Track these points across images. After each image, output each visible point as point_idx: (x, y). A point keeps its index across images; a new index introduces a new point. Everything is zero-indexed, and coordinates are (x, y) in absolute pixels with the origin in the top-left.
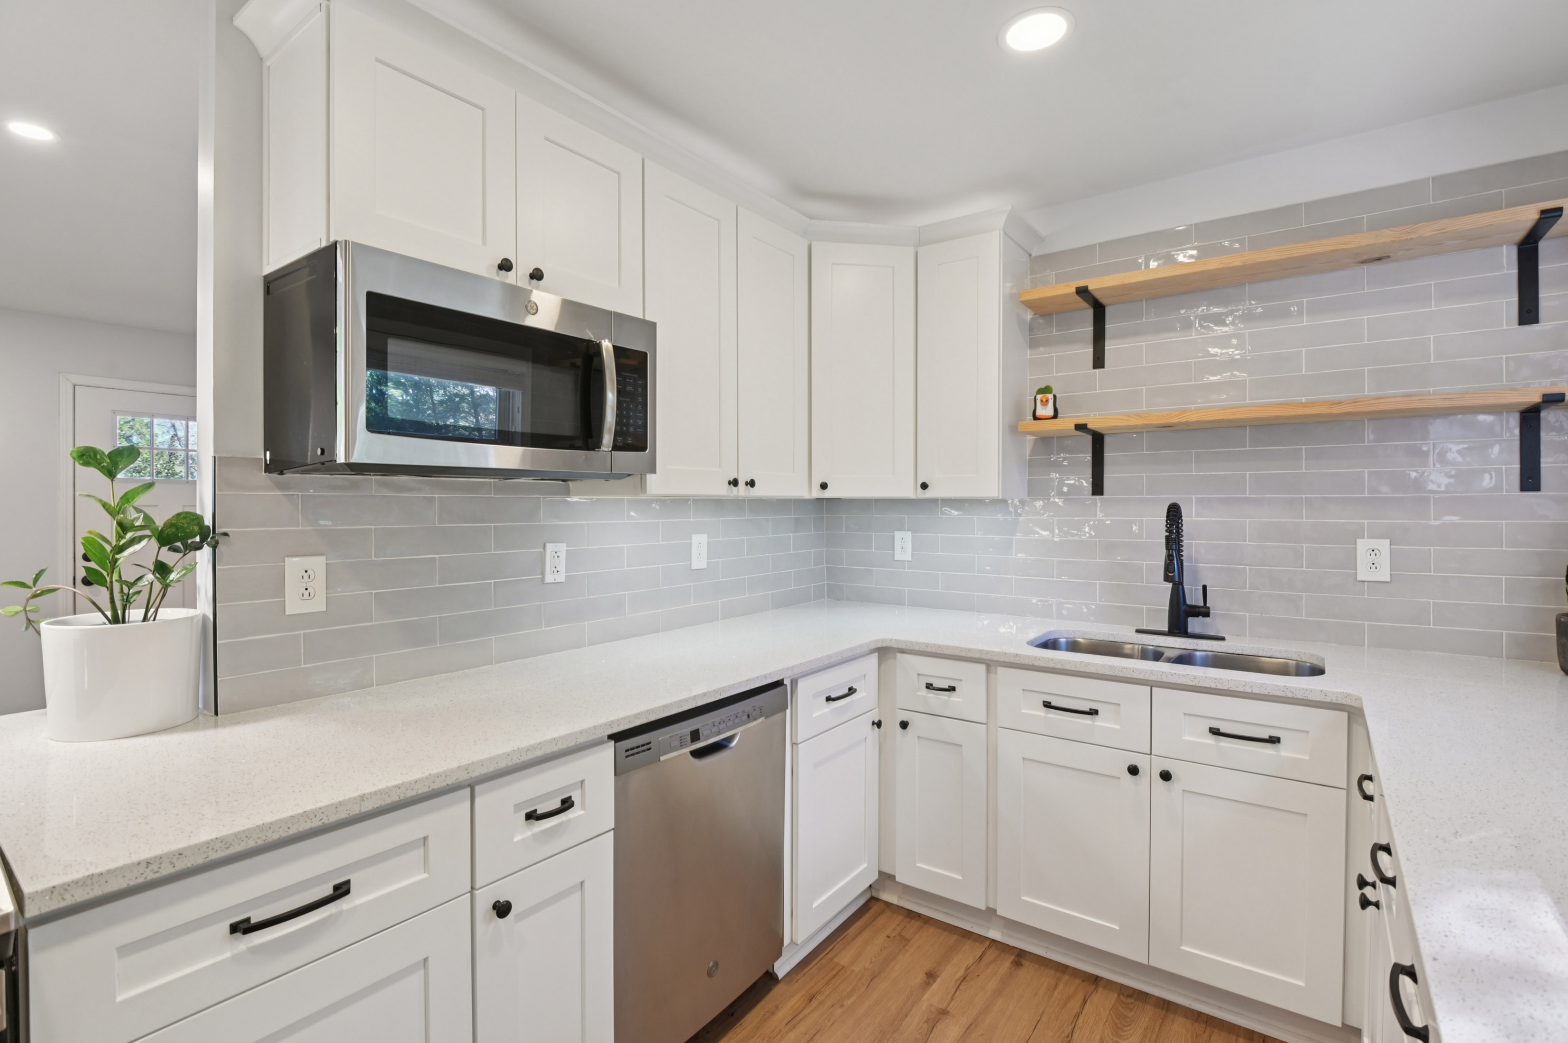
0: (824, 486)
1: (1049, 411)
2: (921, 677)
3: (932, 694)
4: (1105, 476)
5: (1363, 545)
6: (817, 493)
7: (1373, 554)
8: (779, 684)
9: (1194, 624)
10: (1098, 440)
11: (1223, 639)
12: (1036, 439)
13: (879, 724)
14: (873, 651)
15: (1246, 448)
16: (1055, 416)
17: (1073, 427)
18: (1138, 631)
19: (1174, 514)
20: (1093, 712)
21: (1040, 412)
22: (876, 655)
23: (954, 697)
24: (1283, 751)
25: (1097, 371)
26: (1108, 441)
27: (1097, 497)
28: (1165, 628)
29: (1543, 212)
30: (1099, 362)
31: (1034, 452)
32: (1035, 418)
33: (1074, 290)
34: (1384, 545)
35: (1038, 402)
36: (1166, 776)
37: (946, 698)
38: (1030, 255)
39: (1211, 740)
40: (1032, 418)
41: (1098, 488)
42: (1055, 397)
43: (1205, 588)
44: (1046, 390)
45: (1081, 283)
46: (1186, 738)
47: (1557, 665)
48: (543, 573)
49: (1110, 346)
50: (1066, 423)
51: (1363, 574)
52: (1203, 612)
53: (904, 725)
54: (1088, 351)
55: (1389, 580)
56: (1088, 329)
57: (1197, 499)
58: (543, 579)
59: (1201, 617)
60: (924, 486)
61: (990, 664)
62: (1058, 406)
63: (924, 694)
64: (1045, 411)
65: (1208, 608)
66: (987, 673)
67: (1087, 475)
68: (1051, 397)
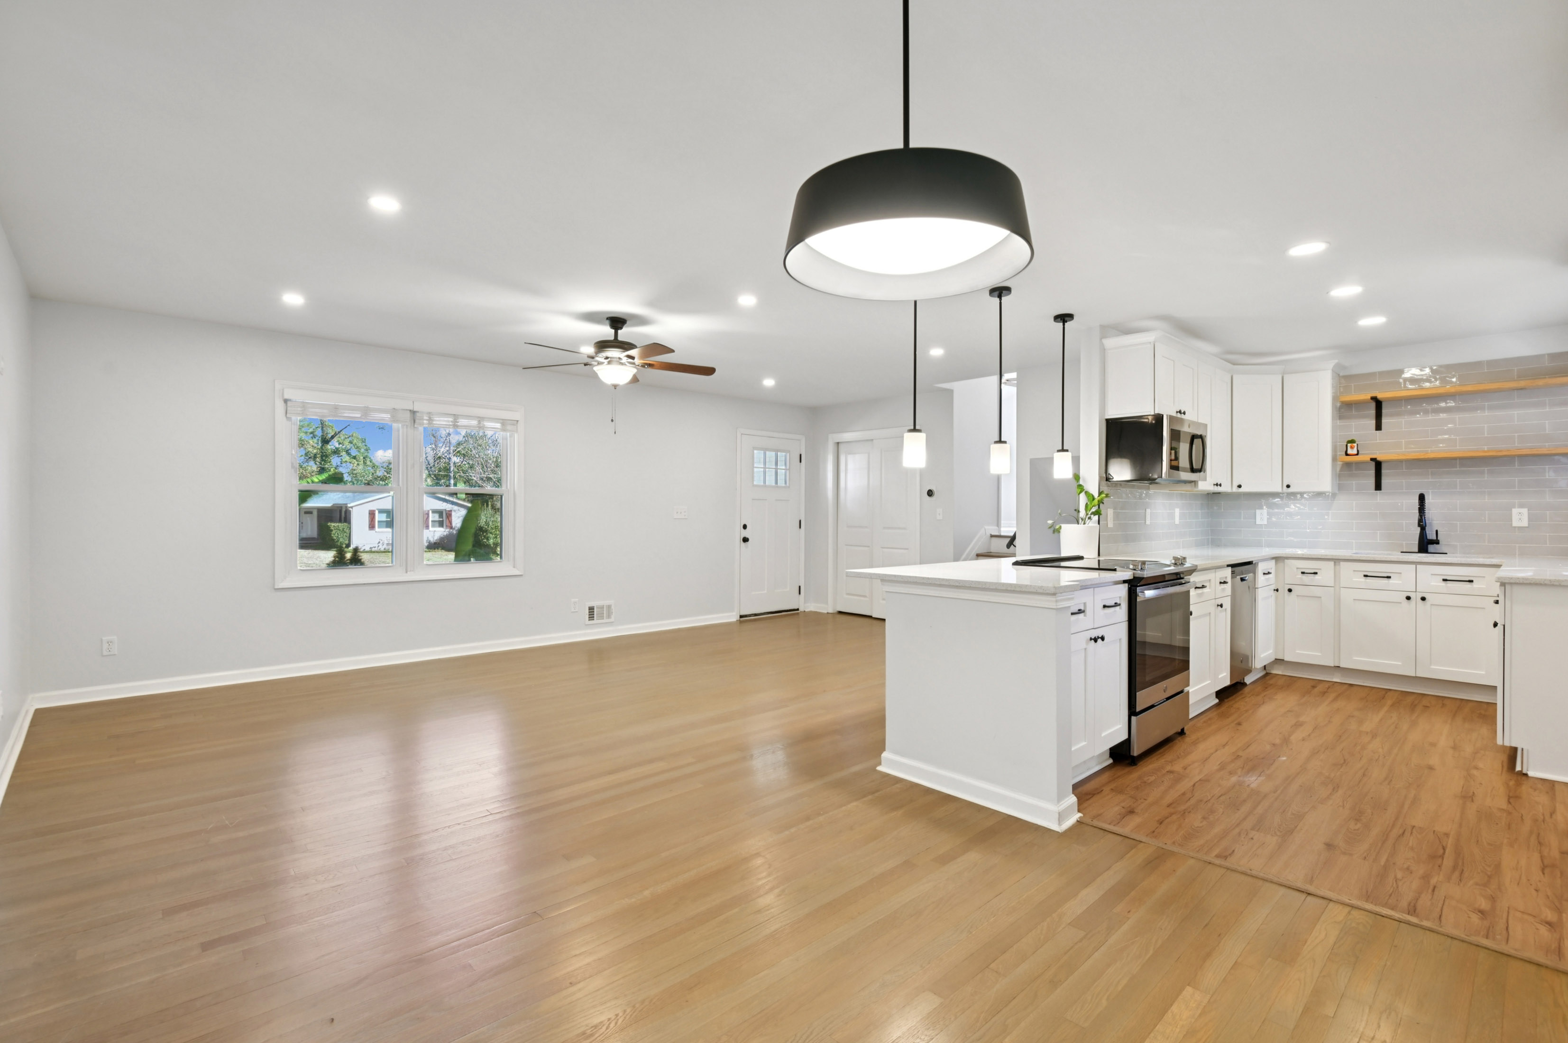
0: (1240, 486)
1: (1355, 452)
2: (1298, 569)
3: (1304, 577)
4: (1382, 481)
5: (1515, 511)
6: (1235, 489)
7: (1520, 515)
8: (1250, 563)
9: (1431, 548)
10: (1378, 465)
11: (1446, 554)
12: (1343, 464)
13: (1277, 590)
14: (1273, 558)
15: (1457, 468)
16: (1357, 454)
17: (1369, 459)
18: (1402, 552)
19: (1422, 498)
20: (1389, 577)
21: (1350, 451)
22: (1274, 561)
23: (1316, 577)
24: (1475, 585)
25: (1378, 432)
26: (1384, 466)
27: (1378, 491)
28: (1417, 551)
30: (1379, 427)
31: (1341, 470)
32: (1347, 454)
33: (1370, 398)
34: (1525, 511)
35: (1349, 448)
36: (1423, 599)
37: (1312, 577)
38: (1339, 375)
39: (1443, 584)
40: (1344, 453)
41: (1378, 487)
42: (1357, 444)
43: (1437, 531)
44: (1352, 441)
45: (1374, 395)
46: (1431, 583)
48: (1145, 521)
49: (1384, 421)
50: (1365, 457)
51: (1515, 523)
52: (1437, 542)
53: (1290, 590)
54: (1373, 422)
55: (1527, 526)
56: (1373, 412)
57: (1432, 492)
58: (1145, 522)
59: (1435, 545)
60: (1288, 486)
61: (1336, 561)
62: (1359, 449)
63: (1300, 576)
64: (1352, 451)
65: (1439, 540)
66: (1335, 565)
67: (1372, 481)
68: (1355, 445)
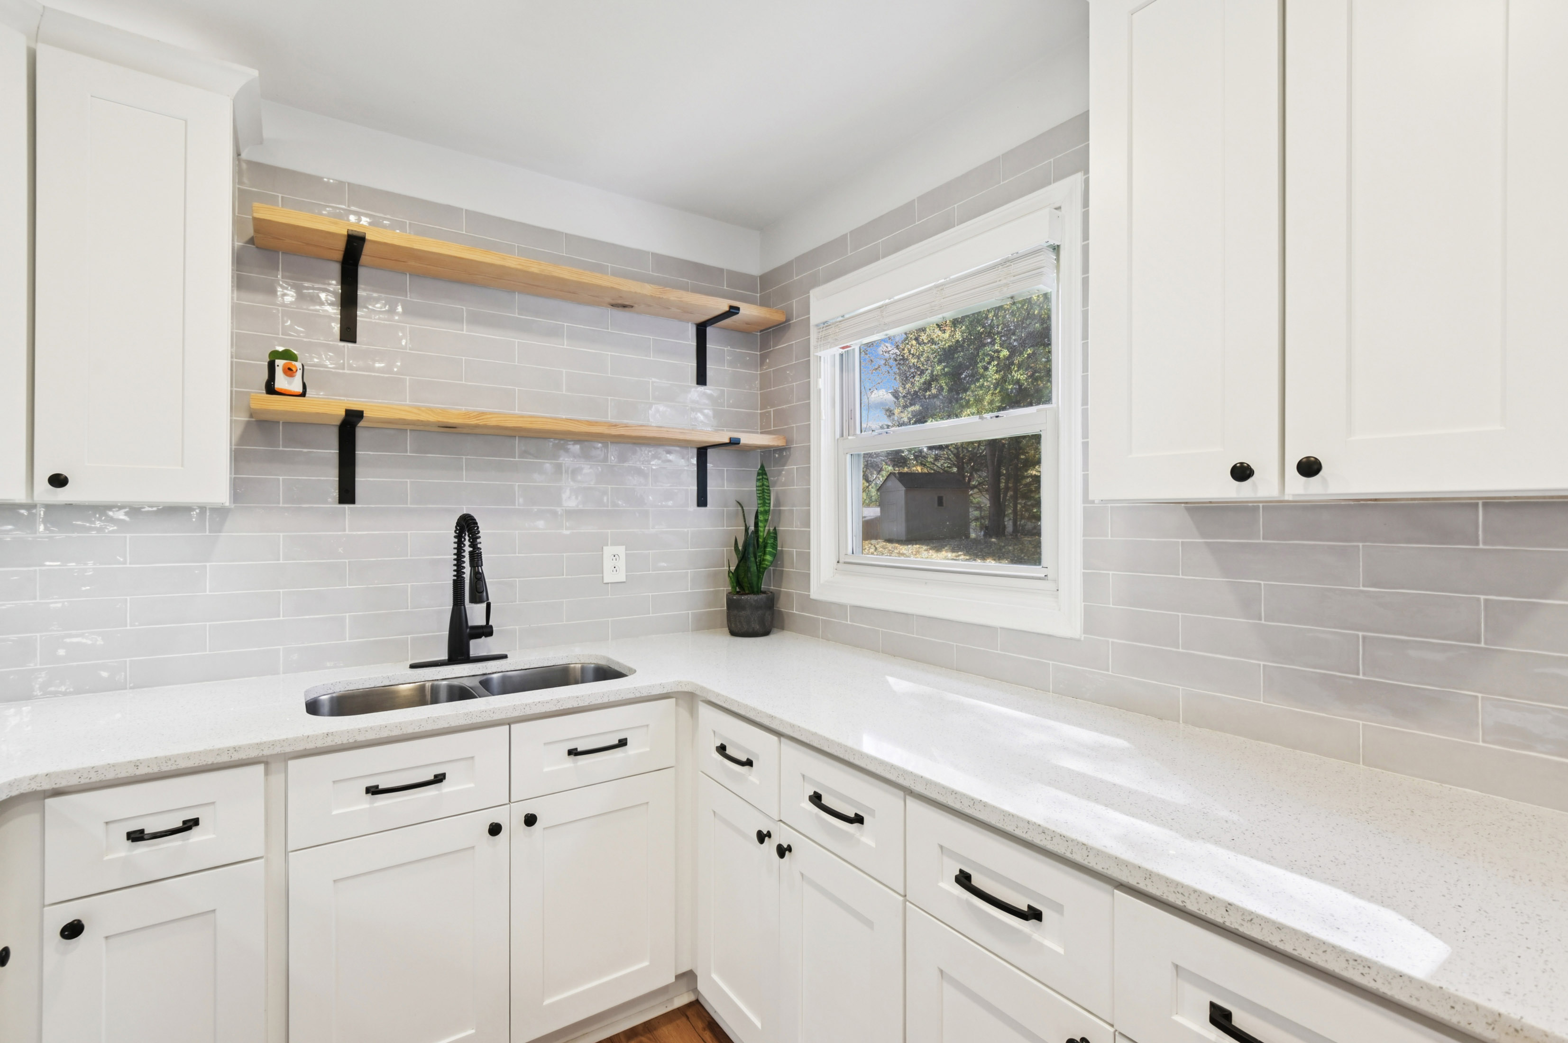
1: (296, 386)
2: (117, 826)
3: (143, 850)
4: (356, 479)
5: (608, 551)
7: (614, 558)
9: (477, 647)
10: (349, 430)
11: (505, 657)
12: (255, 420)
15: (515, 458)
16: (300, 394)
17: (344, 413)
18: (413, 666)
19: (466, 524)
20: (440, 779)
21: (281, 382)
23: (196, 839)
24: (636, 750)
25: (347, 344)
26: (361, 436)
27: (347, 506)
28: (444, 656)
29: (731, 307)
30: (349, 333)
31: (246, 439)
32: (270, 388)
34: (621, 550)
35: (278, 369)
36: (530, 820)
37: (179, 843)
38: (243, 153)
39: (576, 762)
41: (347, 494)
42: (302, 367)
43: (488, 605)
44: (288, 355)
45: (357, 231)
46: (546, 770)
47: (726, 630)
50: (317, 405)
51: (608, 577)
52: (486, 631)
53: (72, 930)
55: (625, 580)
56: (337, 287)
59: (483, 637)
60: (59, 483)
61: (268, 761)
62: (305, 381)
63: (123, 854)
64: (290, 383)
65: (491, 627)
66: (267, 773)
67: (331, 478)
68: (298, 365)
